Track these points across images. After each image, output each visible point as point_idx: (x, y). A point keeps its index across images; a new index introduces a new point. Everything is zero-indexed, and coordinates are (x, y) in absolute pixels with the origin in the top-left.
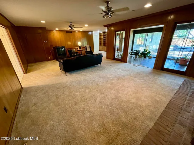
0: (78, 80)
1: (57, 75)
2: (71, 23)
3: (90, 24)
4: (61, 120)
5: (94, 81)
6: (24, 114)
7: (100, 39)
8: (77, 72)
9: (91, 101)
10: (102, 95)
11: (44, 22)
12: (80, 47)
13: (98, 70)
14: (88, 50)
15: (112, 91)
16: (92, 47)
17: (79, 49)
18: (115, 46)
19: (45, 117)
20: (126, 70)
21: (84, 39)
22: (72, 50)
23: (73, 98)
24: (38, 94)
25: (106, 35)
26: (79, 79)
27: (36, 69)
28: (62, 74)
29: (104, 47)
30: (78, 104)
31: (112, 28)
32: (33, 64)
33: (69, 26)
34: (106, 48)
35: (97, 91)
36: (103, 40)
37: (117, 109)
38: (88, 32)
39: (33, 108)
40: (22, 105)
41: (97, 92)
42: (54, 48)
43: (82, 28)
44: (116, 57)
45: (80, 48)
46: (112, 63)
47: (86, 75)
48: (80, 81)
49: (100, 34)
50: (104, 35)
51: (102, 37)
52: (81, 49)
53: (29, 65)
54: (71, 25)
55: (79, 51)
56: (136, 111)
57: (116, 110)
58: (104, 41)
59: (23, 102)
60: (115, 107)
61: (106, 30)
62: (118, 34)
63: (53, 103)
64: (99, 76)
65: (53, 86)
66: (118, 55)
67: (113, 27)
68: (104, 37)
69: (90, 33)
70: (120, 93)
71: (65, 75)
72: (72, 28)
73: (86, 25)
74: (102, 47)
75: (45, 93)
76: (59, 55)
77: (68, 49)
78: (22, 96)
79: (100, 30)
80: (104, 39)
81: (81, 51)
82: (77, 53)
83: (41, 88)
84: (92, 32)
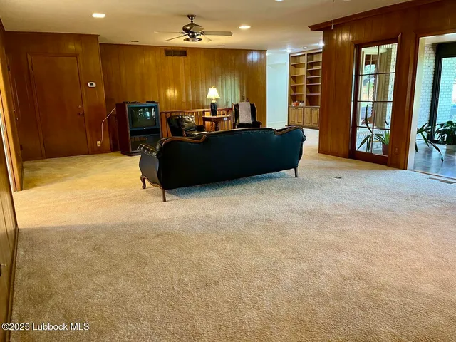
0: (209, 216)
1: (132, 199)
2: (191, 17)
3: (259, 23)
4: (161, 323)
5: (269, 221)
6: (39, 299)
7: (294, 78)
8: (203, 194)
9: (261, 279)
10: (304, 266)
11: (102, 16)
12: (214, 108)
13: (287, 188)
14: (245, 118)
15: (343, 257)
16: (258, 109)
17: (208, 115)
18: (356, 101)
19: (107, 309)
20: (401, 194)
21: (229, 78)
22: (183, 120)
23: (198, 266)
24: (72, 251)
25: (317, 64)
26: (212, 213)
27: (52, 179)
28: (150, 197)
29: (308, 110)
30: (215, 283)
31: (345, 37)
32: (38, 164)
33: (185, 30)
34: (316, 113)
35: (283, 252)
36: (304, 83)
37: (364, 309)
38: (248, 51)
39: (64, 285)
40: (29, 275)
41: (284, 256)
42: (121, 107)
43: (230, 34)
44: (361, 148)
45: (214, 112)
46: (342, 168)
47: (238, 204)
48: (217, 220)
49: (294, 58)
50: (311, 65)
51: (303, 71)
52: (218, 116)
53: (26, 164)
54: (192, 24)
55: (208, 123)
56: (436, 318)
57: (359, 312)
58: (310, 88)
59: (28, 268)
60: (356, 302)
61: (322, 44)
62: (368, 57)
63: (128, 276)
64: (288, 208)
65: (121, 229)
66: (368, 140)
67: (350, 31)
68: (310, 73)
69: (254, 57)
70: (373, 264)
71: (162, 199)
72: (193, 37)
73: (244, 27)
74: (300, 112)
75: (97, 248)
76: (133, 133)
77: (166, 113)
78: (21, 252)
79: (295, 45)
80: (310, 80)
81: (218, 121)
82: (201, 128)
83: (78, 234)
84: (263, 51)
